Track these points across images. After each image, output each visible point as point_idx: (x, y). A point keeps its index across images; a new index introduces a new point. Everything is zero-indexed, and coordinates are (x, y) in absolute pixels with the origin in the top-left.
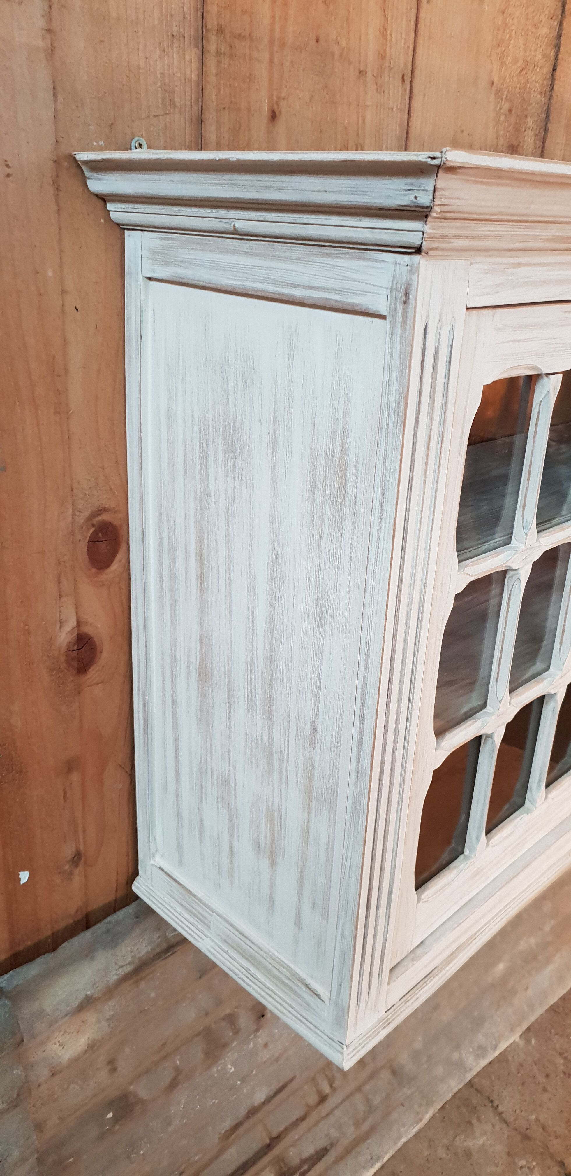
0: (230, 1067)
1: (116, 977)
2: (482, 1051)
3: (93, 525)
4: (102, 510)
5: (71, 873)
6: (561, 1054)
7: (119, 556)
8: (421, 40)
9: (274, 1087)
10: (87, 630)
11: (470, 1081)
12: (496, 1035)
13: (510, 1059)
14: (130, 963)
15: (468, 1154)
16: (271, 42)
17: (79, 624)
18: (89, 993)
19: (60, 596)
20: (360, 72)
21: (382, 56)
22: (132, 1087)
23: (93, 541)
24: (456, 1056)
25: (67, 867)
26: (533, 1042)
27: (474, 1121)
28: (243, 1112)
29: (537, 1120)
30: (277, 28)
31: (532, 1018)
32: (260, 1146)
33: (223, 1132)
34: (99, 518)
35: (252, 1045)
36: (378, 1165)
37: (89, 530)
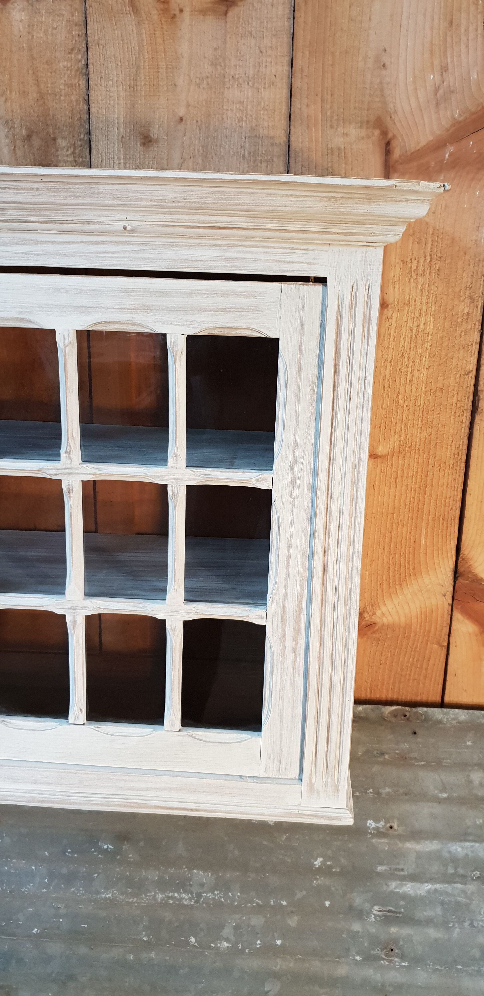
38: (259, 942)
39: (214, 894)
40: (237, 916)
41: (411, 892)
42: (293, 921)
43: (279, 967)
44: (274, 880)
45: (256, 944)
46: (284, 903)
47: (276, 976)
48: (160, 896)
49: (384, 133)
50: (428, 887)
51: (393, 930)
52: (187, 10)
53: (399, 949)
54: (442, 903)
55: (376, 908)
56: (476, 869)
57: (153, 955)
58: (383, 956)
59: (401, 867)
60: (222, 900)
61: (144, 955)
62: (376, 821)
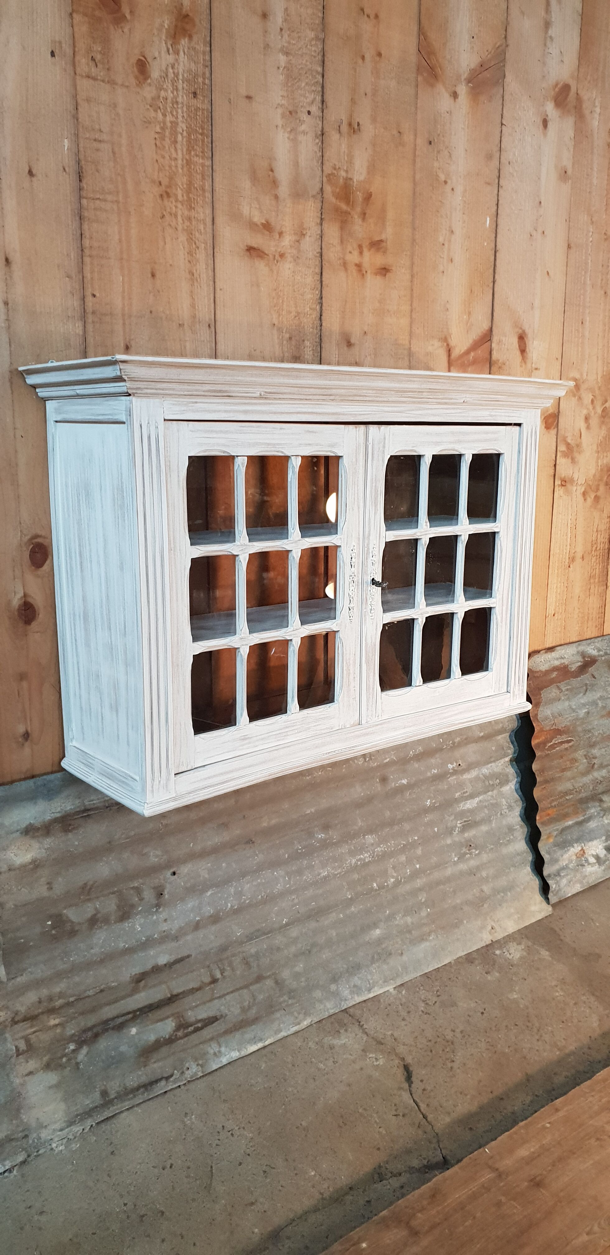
0: (138, 927)
1: (49, 818)
2: (357, 989)
3: (33, 544)
4: (37, 536)
5: (23, 745)
6: (423, 1001)
7: (48, 562)
8: (218, 308)
9: (173, 958)
10: (30, 600)
11: (346, 1009)
12: (371, 981)
13: (382, 1001)
14: (59, 812)
15: (332, 1047)
16: (123, 315)
17: (25, 595)
18: (32, 822)
19: (14, 579)
20: (180, 325)
21: (194, 317)
22: (65, 911)
23: (33, 553)
24: (333, 987)
25: (20, 740)
26: (404, 992)
27: (342, 1031)
28: (149, 967)
29: (392, 1035)
30: (126, 309)
31: (406, 979)
32: (163, 997)
33: (133, 974)
34: (36, 540)
35: (155, 917)
36: (260, 1045)
37: (30, 545)
38: (408, 871)
39: (380, 847)
40: (392, 860)
41: (470, 807)
42: (419, 851)
44: (407, 826)
45: (407, 873)
46: (416, 838)
47: (420, 889)
48: (354, 861)
49: (448, 345)
50: (477, 800)
51: (466, 835)
52: (369, 272)
53: (473, 844)
54: (486, 807)
55: (459, 822)
56: (497, 779)
58: (468, 852)
59: (465, 790)
60: (385, 850)
61: (348, 912)
62: (452, 764)
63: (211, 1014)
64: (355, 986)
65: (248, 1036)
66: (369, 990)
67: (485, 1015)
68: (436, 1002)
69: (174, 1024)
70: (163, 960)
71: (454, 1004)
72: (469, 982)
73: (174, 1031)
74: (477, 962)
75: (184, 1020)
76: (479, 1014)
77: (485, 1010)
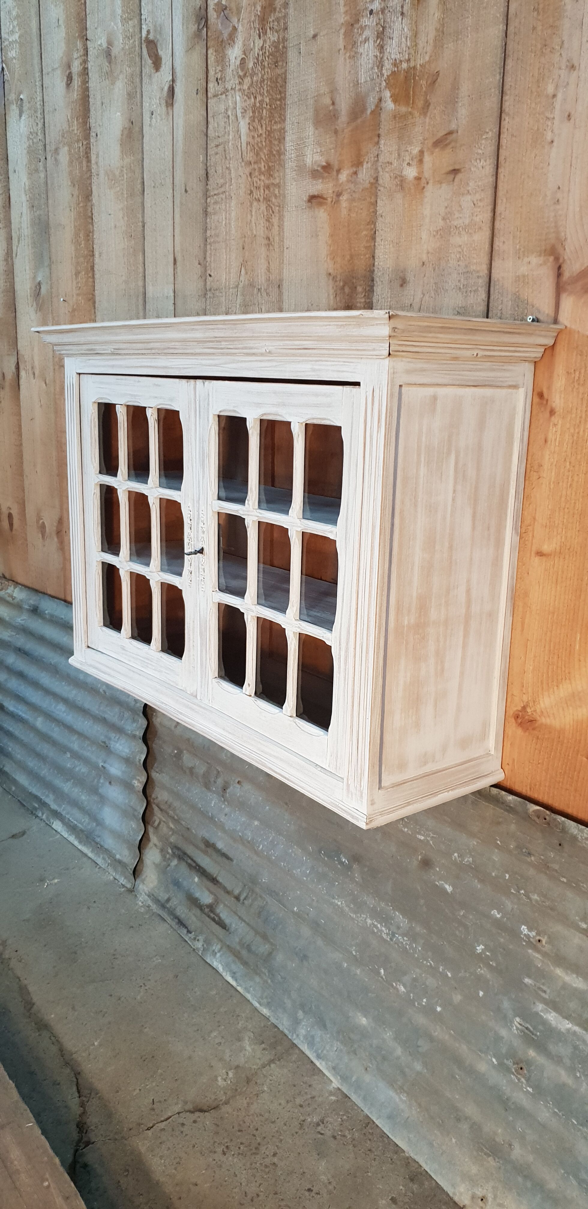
9: (225, 850)
11: (294, 1044)
26: (333, 1098)
27: (263, 1046)
31: (354, 1097)
36: (234, 983)
38: (425, 1000)
39: (404, 939)
43: (437, 1033)
44: (449, 951)
45: (423, 1001)
46: (449, 975)
48: (369, 921)
52: (431, 182)
55: (519, 1020)
57: (358, 972)
58: (514, 1071)
60: (407, 947)
63: (227, 921)
64: (313, 1037)
65: (234, 967)
66: (319, 1057)
67: (307, 1193)
68: (322, 1134)
69: (211, 901)
70: (220, 845)
71: (321, 1155)
72: (370, 1174)
73: (206, 905)
74: (415, 1187)
75: (216, 906)
76: (309, 1186)
77: (318, 1194)
